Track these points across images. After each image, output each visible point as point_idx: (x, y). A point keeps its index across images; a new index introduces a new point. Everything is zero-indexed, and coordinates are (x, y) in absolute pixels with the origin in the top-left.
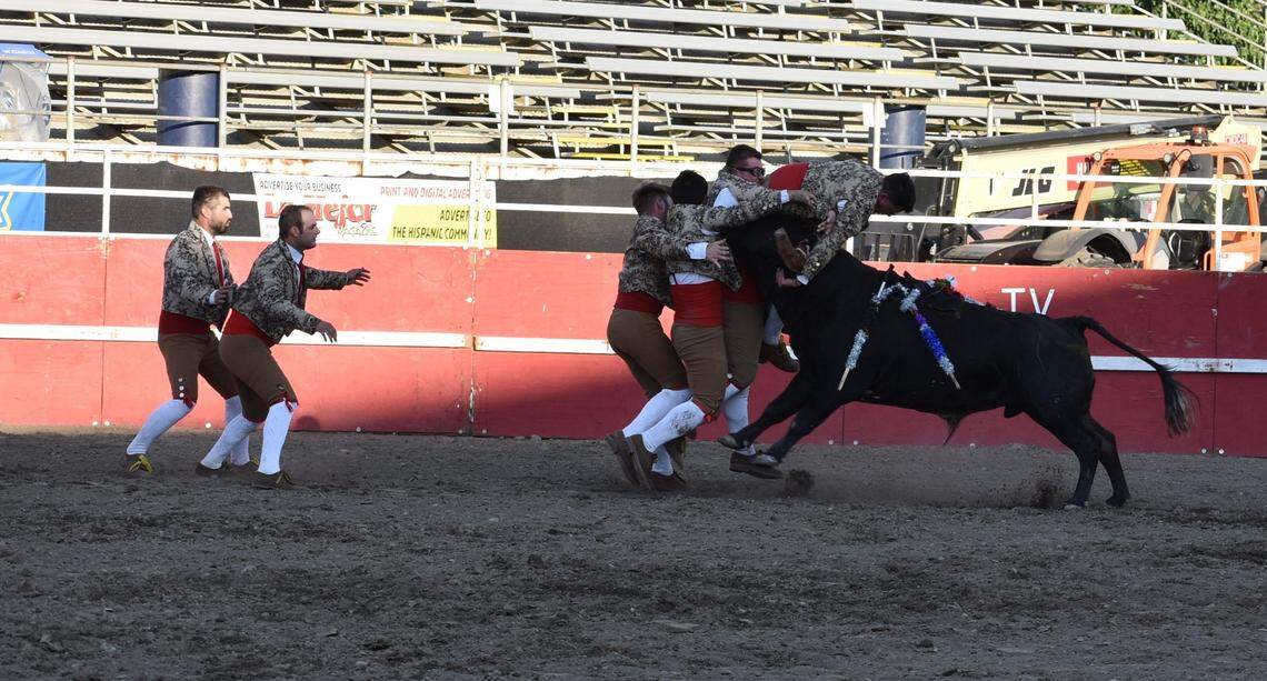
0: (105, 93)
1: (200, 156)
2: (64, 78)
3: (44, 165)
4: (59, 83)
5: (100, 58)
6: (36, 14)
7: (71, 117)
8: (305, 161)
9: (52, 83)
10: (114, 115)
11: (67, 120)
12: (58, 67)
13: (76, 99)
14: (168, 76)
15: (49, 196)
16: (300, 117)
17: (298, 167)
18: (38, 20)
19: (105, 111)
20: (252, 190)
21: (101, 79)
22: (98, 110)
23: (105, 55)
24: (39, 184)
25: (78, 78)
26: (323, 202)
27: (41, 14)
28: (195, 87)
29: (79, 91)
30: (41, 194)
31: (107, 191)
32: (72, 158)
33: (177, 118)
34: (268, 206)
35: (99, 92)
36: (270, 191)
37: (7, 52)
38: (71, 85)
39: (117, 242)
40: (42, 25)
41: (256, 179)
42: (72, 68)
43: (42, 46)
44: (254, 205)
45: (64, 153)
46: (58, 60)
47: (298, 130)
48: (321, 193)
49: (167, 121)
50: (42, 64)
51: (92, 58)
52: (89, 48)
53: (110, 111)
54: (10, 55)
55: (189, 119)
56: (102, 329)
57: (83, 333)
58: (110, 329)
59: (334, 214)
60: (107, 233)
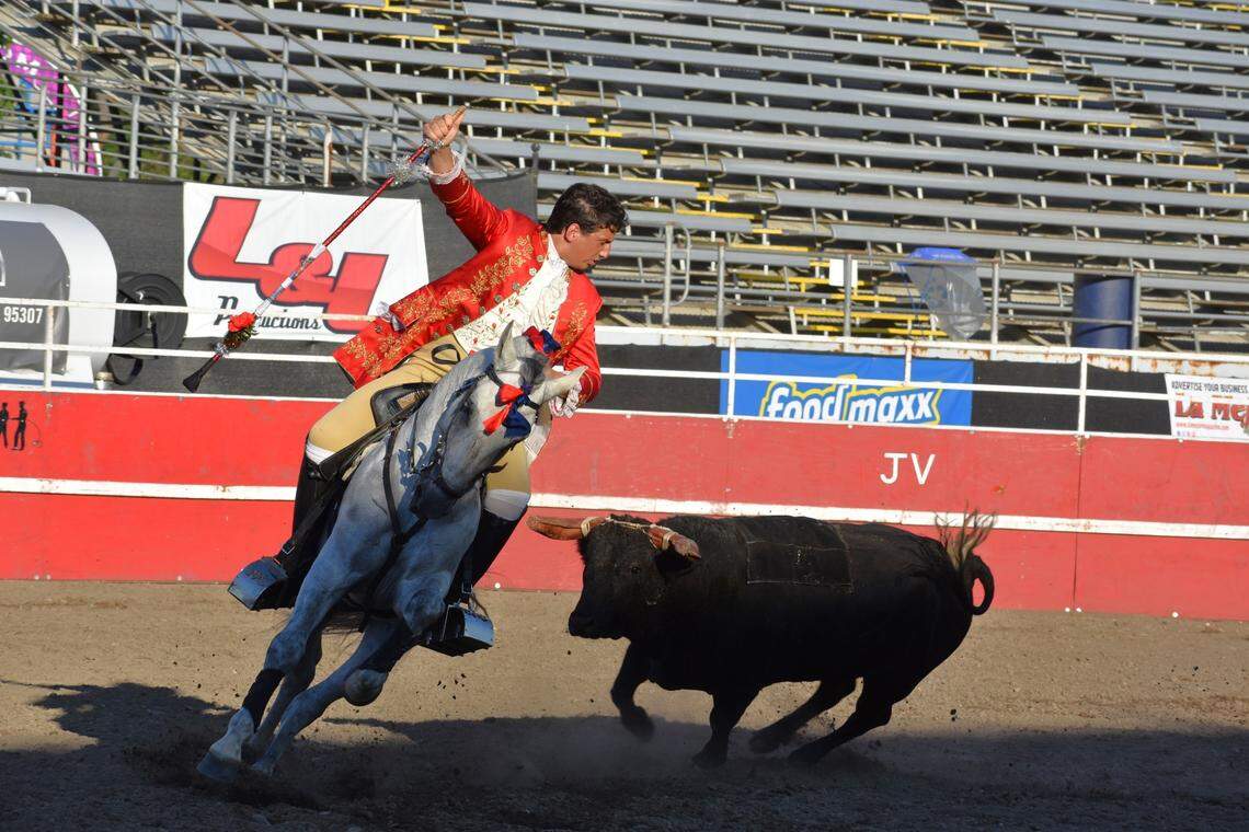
1: (1116, 358)
3: (971, 364)
7: (995, 319)
8: (1213, 363)
14: (1085, 283)
15: (976, 394)
16: (1198, 321)
17: (1206, 369)
19: (1011, 312)
20: (1163, 390)
22: (1004, 311)
24: (967, 382)
26: (1232, 402)
28: (1110, 293)
30: (968, 391)
31: (1083, 392)
32: (995, 358)
33: (1094, 321)
34: (1179, 405)
36: (1180, 390)
37: (937, 256)
39: (1097, 440)
41: (1169, 380)
42: (994, 271)
44: (1165, 404)
47: (1196, 334)
48: (1228, 394)
49: (1083, 324)
53: (1017, 312)
54: (940, 259)
55: (1104, 322)
56: (1076, 521)
57: (1058, 524)
58: (1083, 521)
59: (1240, 414)
60: (1081, 431)
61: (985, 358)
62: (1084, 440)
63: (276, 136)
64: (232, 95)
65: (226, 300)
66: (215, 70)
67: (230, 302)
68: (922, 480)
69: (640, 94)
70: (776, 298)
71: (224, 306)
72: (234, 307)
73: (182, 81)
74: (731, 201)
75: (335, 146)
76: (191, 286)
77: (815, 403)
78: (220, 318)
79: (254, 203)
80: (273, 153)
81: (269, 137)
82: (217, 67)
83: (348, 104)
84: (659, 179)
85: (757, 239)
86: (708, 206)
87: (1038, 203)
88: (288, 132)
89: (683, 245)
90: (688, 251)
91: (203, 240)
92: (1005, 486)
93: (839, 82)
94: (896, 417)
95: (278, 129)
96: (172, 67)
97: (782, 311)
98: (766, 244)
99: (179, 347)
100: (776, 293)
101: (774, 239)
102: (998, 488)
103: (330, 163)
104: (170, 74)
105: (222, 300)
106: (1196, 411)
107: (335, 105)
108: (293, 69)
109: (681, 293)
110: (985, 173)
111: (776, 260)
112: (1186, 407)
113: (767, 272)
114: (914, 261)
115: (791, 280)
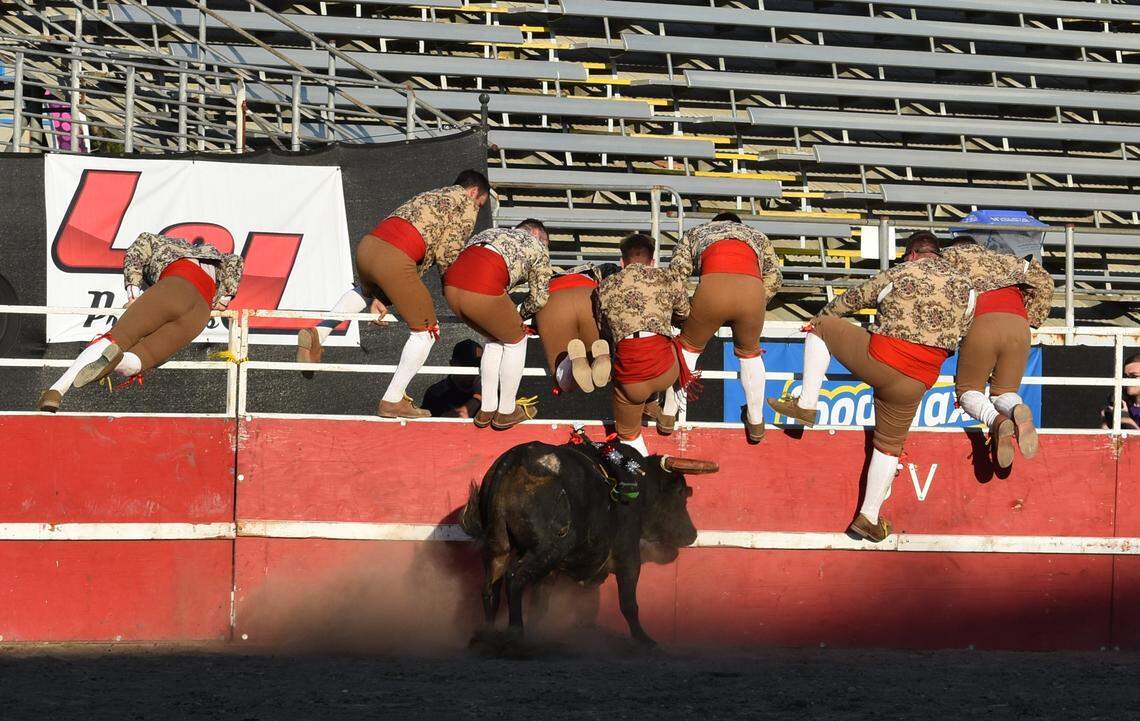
0: (1109, 265)
2: (1062, 248)
3: (1040, 350)
4: (1058, 254)
5: (1103, 225)
6: (1028, 175)
7: (1070, 295)
9: (1048, 254)
10: (1120, 291)
11: (1066, 298)
12: (1053, 237)
13: (1076, 273)
15: (1045, 388)
18: (1030, 182)
19: (1109, 286)
21: (1104, 250)
22: (1101, 285)
23: (1109, 222)
24: (1033, 374)
25: (1077, 249)
27: (1033, 175)
29: (1078, 263)
30: (1035, 386)
31: (1119, 382)
32: (1070, 342)
35: (1102, 264)
37: (996, 219)
38: (1071, 256)
39: (1129, 439)
40: (1035, 188)
42: (1071, 237)
43: (1036, 212)
45: (1063, 337)
46: (1054, 228)
50: (1037, 233)
51: (1093, 225)
52: (1090, 213)
53: (1115, 286)
54: (998, 222)
56: (1112, 540)
57: (1089, 545)
58: (1121, 541)
60: (1117, 430)
61: (1059, 343)
62: (1121, 441)
63: (193, 96)
64: (140, 50)
65: (97, 295)
66: (124, 19)
67: (104, 298)
68: (921, 495)
69: (662, 32)
71: (95, 304)
72: (109, 304)
73: (85, 32)
74: (763, 159)
75: (249, 105)
76: (56, 280)
77: (847, 403)
78: (90, 320)
79: (134, 177)
80: (190, 117)
81: (183, 97)
82: (129, 16)
83: (276, 54)
84: (678, 133)
85: (796, 204)
86: (735, 166)
88: (207, 90)
89: (674, 213)
90: (680, 220)
91: (71, 223)
92: (1025, 500)
93: (913, 12)
94: (948, 418)
95: (194, 87)
96: (71, 18)
97: (818, 291)
98: (805, 210)
99: (40, 355)
100: (813, 270)
101: (817, 204)
102: (1015, 503)
103: (244, 125)
104: (70, 26)
105: (93, 296)
107: (261, 56)
108: (213, 15)
110: (1090, 119)
111: (813, 230)
113: (803, 244)
114: (970, 226)
115: (830, 252)
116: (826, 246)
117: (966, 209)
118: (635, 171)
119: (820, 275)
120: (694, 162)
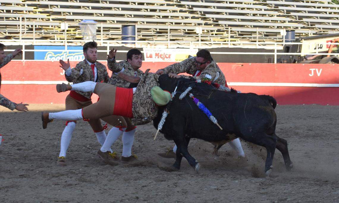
1: (131, 44)
2: (100, 28)
8: (155, 45)
9: (97, 29)
10: (112, 36)
11: (101, 37)
14: (124, 27)
16: (154, 36)
19: (110, 35)
21: (109, 28)
22: (108, 35)
23: (110, 22)
25: (103, 28)
28: (130, 29)
29: (104, 31)
33: (126, 36)
35: (109, 31)
37: (87, 22)
40: (96, 16)
41: (144, 49)
42: (102, 25)
45: (100, 44)
46: (99, 24)
49: (124, 36)
51: (107, 23)
52: (106, 21)
54: (88, 22)
55: (128, 36)
59: (162, 57)
70: (52, 33)
74: (42, 11)
84: (26, 6)
85: (49, 20)
86: (37, 12)
87: (119, 9)
89: (24, 21)
97: (53, 36)
98: (51, 20)
100: (52, 32)
101: (53, 19)
106: (151, 57)
109: (24, 33)
110: (107, 3)
111: (52, 24)
112: (148, 56)
113: (50, 27)
114: (82, 23)
115: (56, 29)
116: (55, 28)
117: (82, 20)
118: (17, 13)
119: (53, 33)
120: (29, 12)
